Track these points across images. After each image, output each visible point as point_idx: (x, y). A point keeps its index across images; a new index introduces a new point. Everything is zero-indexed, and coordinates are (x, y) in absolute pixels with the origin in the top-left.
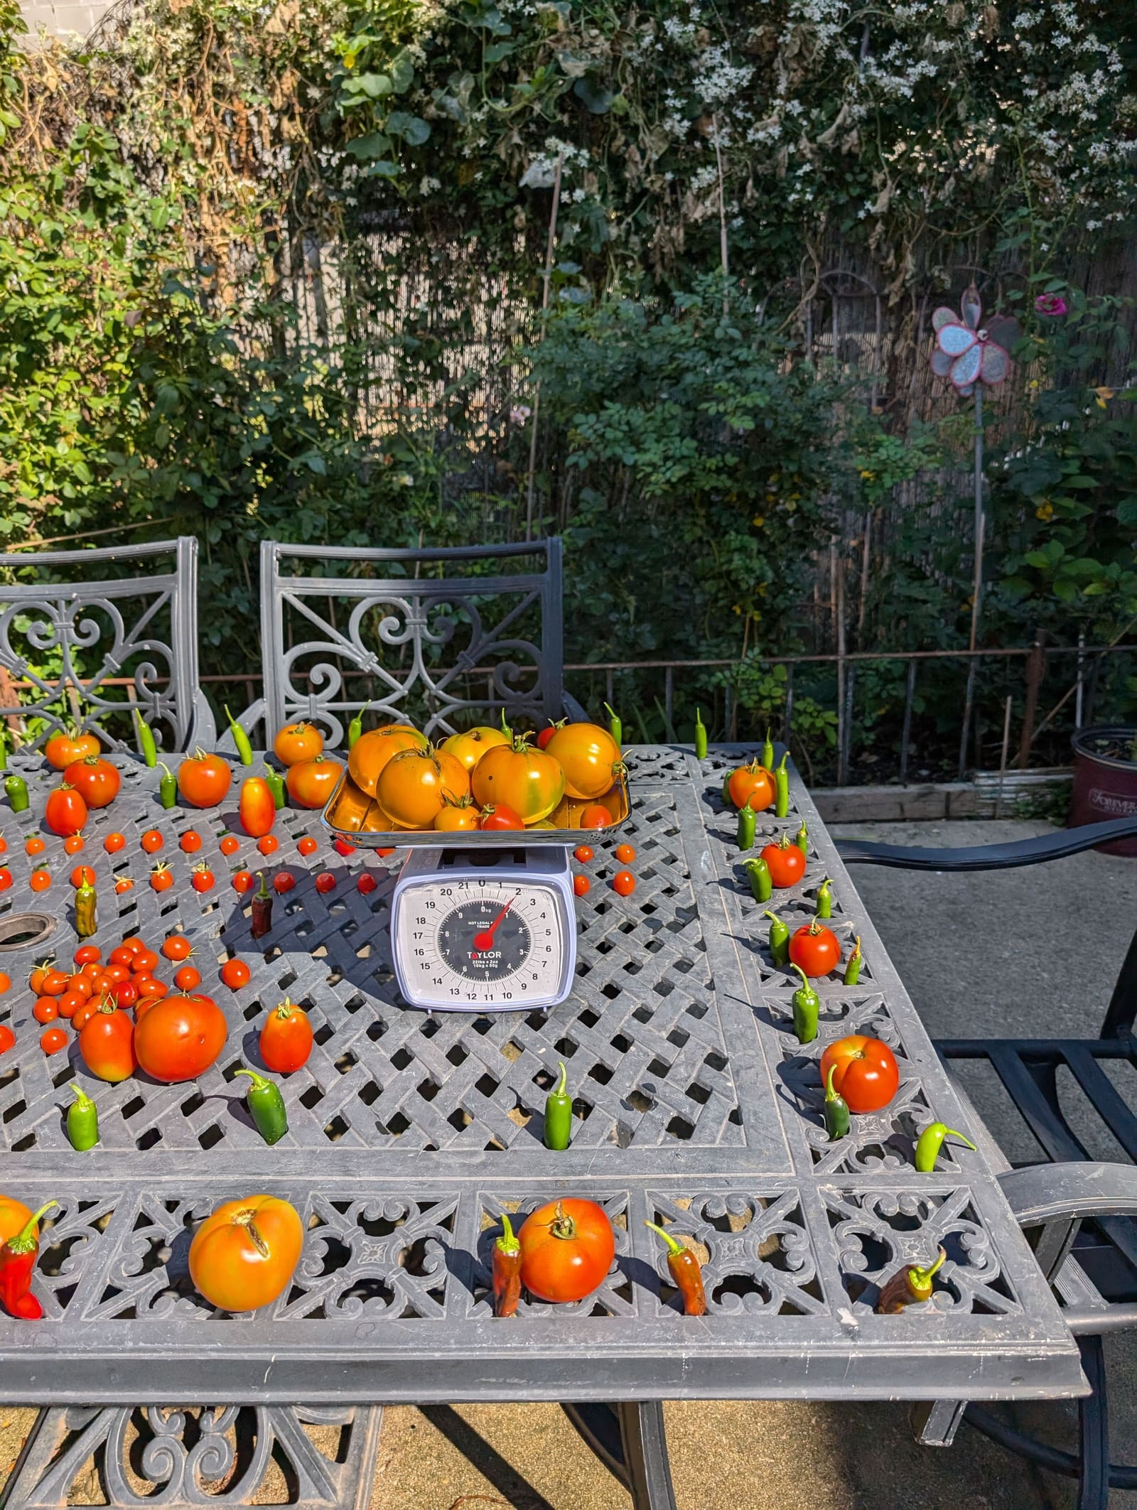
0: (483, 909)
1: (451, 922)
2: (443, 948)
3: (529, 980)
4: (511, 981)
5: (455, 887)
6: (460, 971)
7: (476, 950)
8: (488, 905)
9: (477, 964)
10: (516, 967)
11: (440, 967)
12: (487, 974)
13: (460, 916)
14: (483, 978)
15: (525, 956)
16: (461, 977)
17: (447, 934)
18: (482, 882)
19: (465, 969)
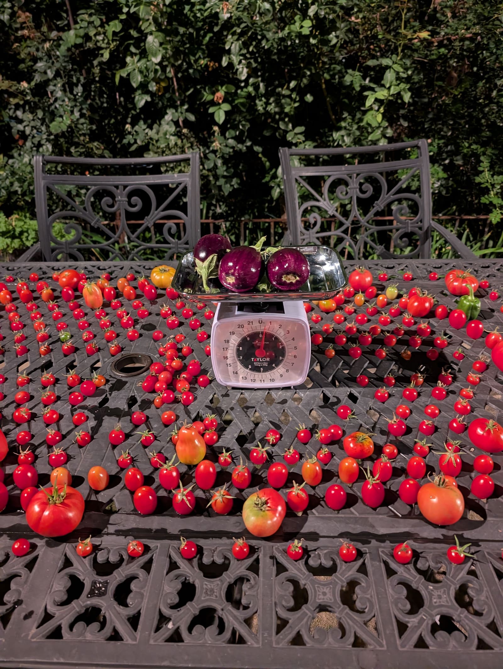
0: (261, 336)
1: (243, 342)
2: (238, 356)
3: (283, 372)
4: (274, 373)
5: (246, 324)
6: (247, 367)
7: (256, 357)
8: (263, 333)
9: (256, 364)
10: (277, 365)
11: (237, 365)
12: (262, 369)
13: (248, 339)
14: (259, 371)
15: (282, 360)
16: (248, 371)
17: (241, 348)
18: (261, 322)
19: (250, 367)
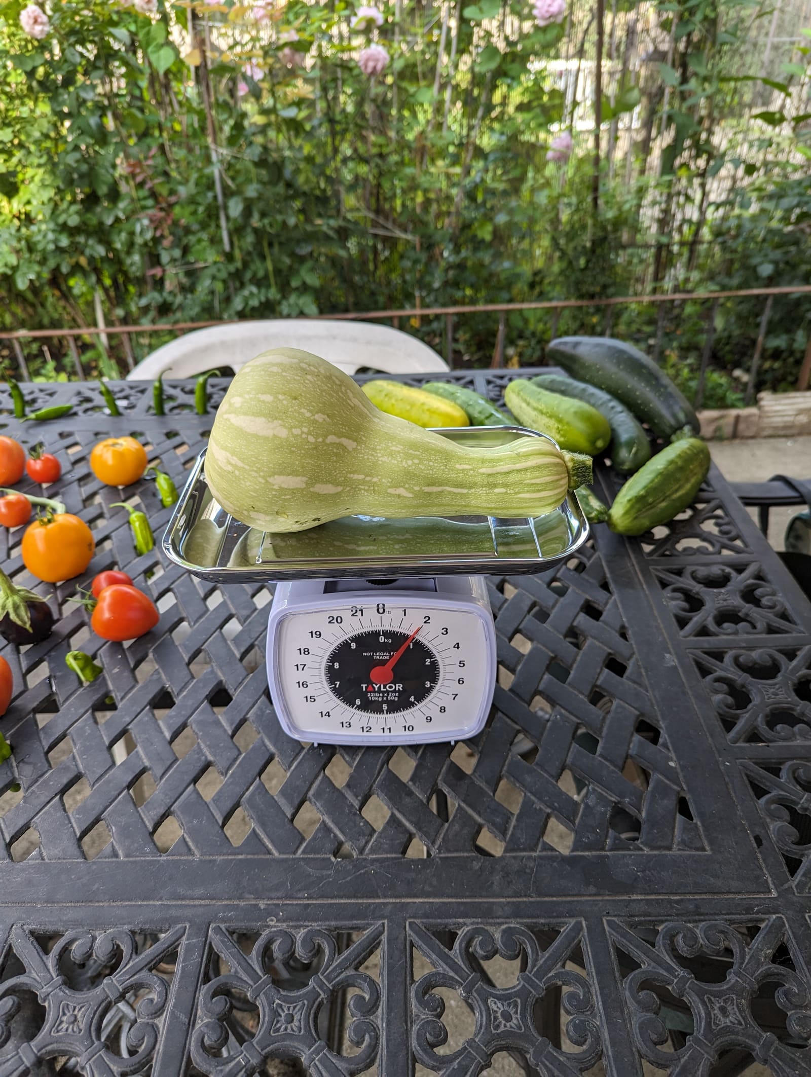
0: (382, 639)
1: (341, 653)
2: (331, 680)
3: (434, 712)
4: (413, 715)
5: (346, 615)
6: (351, 703)
7: (370, 683)
8: (387, 634)
9: (372, 697)
10: (420, 698)
11: (329, 700)
12: (385, 707)
13: (353, 646)
14: (380, 711)
15: (431, 688)
16: (353, 710)
17: (337, 665)
18: (381, 610)
19: (358, 702)
